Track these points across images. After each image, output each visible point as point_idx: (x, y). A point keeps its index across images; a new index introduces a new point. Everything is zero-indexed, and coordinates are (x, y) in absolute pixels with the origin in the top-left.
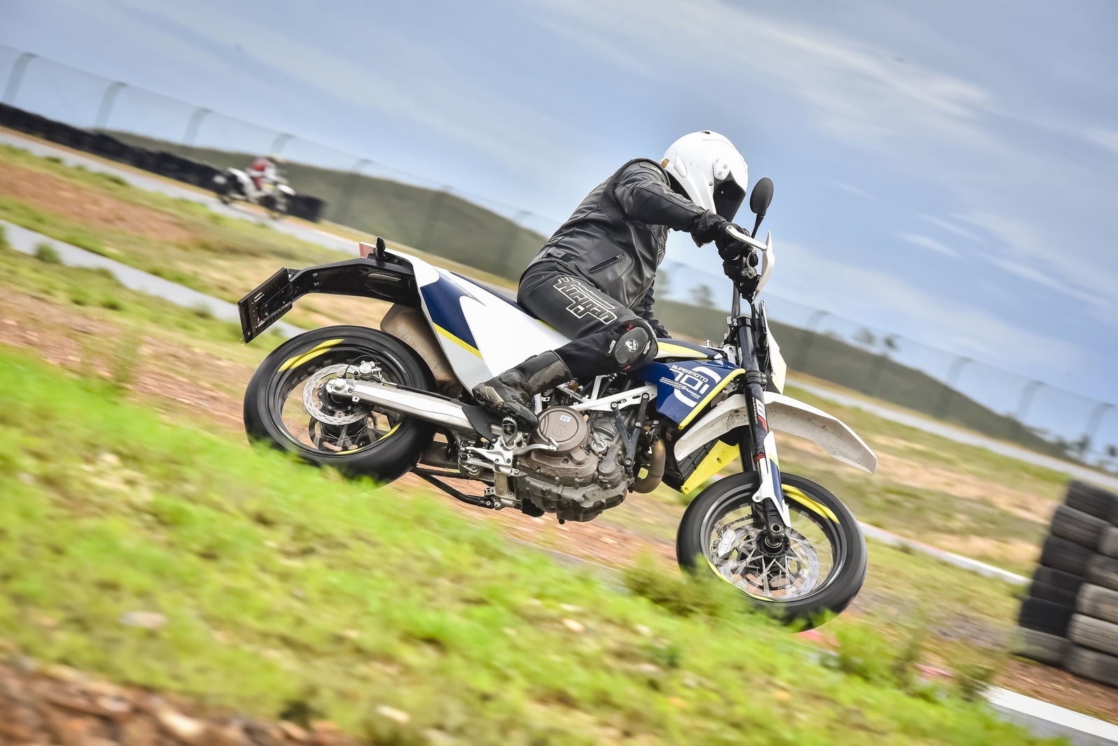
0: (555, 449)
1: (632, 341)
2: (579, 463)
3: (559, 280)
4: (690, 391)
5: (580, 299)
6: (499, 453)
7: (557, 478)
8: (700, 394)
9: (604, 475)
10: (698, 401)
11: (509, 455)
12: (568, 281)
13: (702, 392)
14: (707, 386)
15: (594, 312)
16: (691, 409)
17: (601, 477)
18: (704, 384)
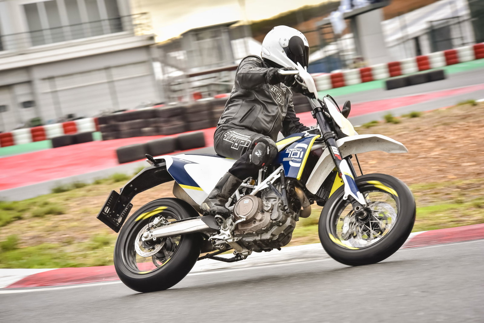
0: (245, 220)
1: (258, 151)
2: (261, 220)
3: (225, 135)
4: (296, 159)
5: (235, 140)
6: (224, 234)
7: (254, 233)
8: (300, 158)
9: (275, 220)
10: (301, 162)
11: (228, 232)
12: (229, 133)
13: (301, 157)
14: (302, 153)
15: (242, 143)
16: (299, 168)
17: (274, 222)
18: (301, 152)
